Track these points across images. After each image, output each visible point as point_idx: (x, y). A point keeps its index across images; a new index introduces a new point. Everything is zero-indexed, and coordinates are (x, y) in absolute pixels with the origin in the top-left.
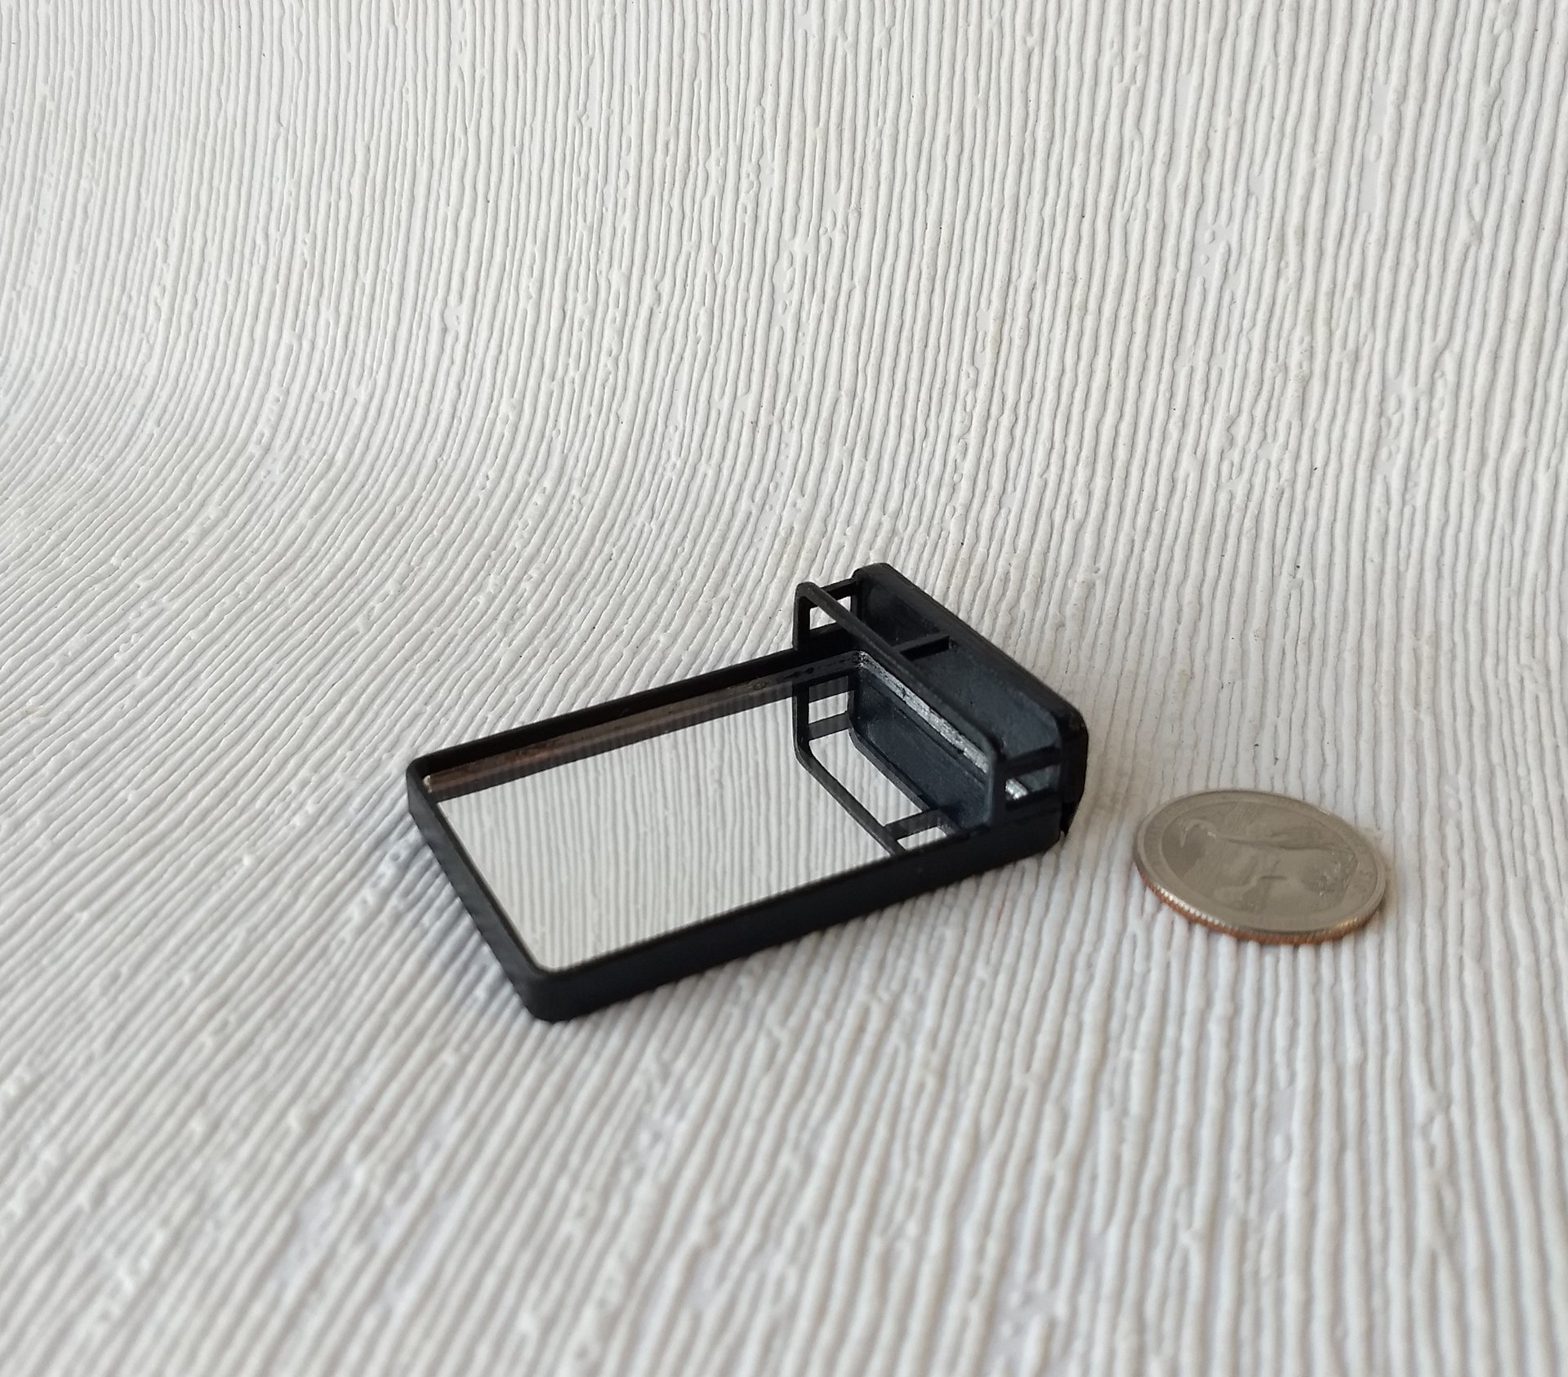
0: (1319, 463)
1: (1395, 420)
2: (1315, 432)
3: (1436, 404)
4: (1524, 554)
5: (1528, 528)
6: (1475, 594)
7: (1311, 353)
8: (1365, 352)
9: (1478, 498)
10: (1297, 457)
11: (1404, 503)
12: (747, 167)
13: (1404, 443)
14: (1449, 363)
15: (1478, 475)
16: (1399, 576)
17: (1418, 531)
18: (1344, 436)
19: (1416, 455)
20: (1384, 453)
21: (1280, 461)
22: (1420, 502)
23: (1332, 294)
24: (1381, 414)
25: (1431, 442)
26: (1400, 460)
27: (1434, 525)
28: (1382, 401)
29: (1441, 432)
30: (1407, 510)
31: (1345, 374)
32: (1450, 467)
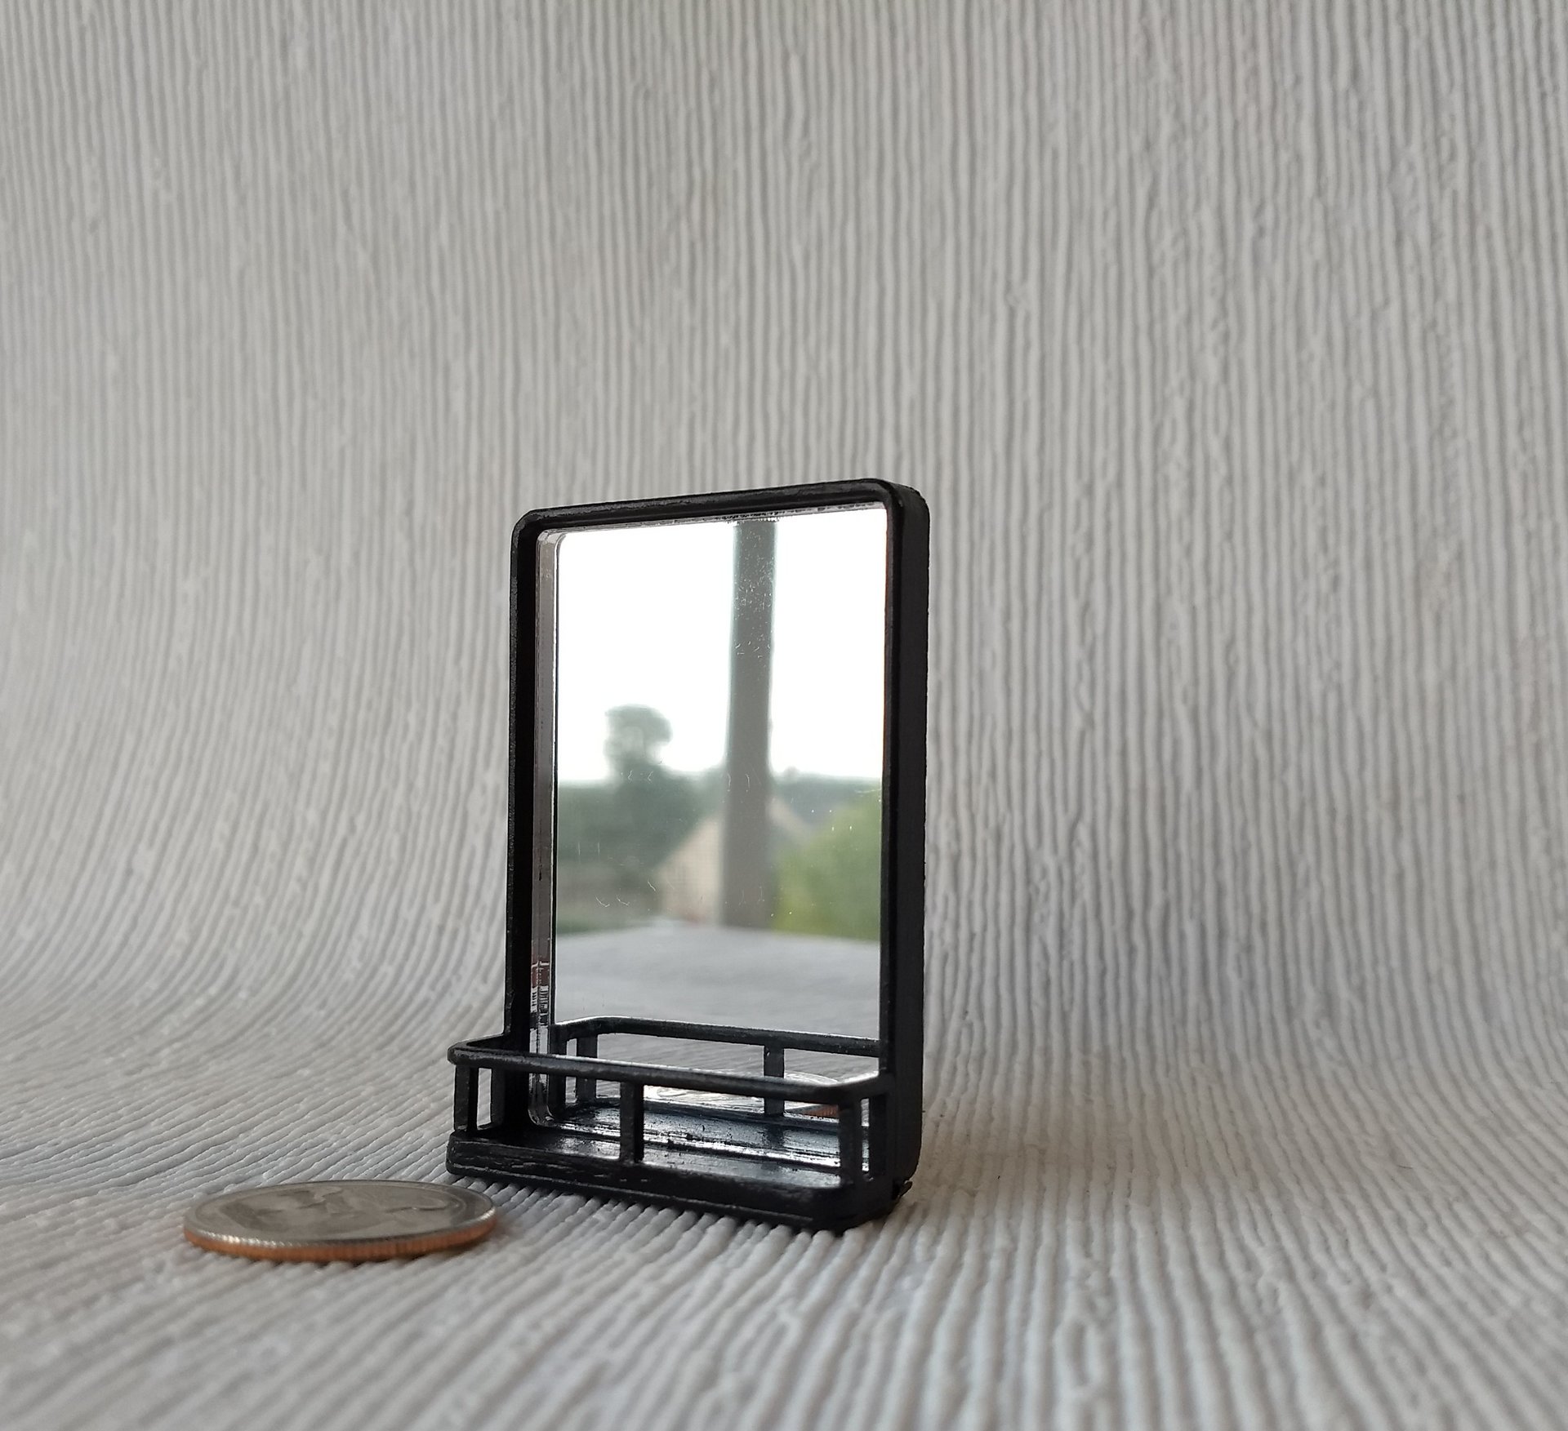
0: (977, 928)
1: (1042, 887)
2: (970, 904)
3: (1077, 869)
4: (1184, 992)
5: (1183, 972)
6: (1140, 1023)
7: (957, 836)
8: (1006, 829)
9: (1132, 951)
10: (957, 926)
11: (1061, 958)
12: (444, 717)
13: (1053, 904)
14: (1083, 833)
15: (1128, 928)
16: (1064, 1017)
17: (1078, 978)
18: (997, 905)
19: (1067, 915)
20: (1036, 917)
21: (942, 930)
22: (1076, 955)
23: (969, 784)
24: (1028, 881)
25: (1078, 903)
26: (1052, 921)
27: (1093, 973)
28: (1028, 871)
29: (1086, 895)
30: (1066, 964)
31: (991, 848)
32: (1100, 925)
